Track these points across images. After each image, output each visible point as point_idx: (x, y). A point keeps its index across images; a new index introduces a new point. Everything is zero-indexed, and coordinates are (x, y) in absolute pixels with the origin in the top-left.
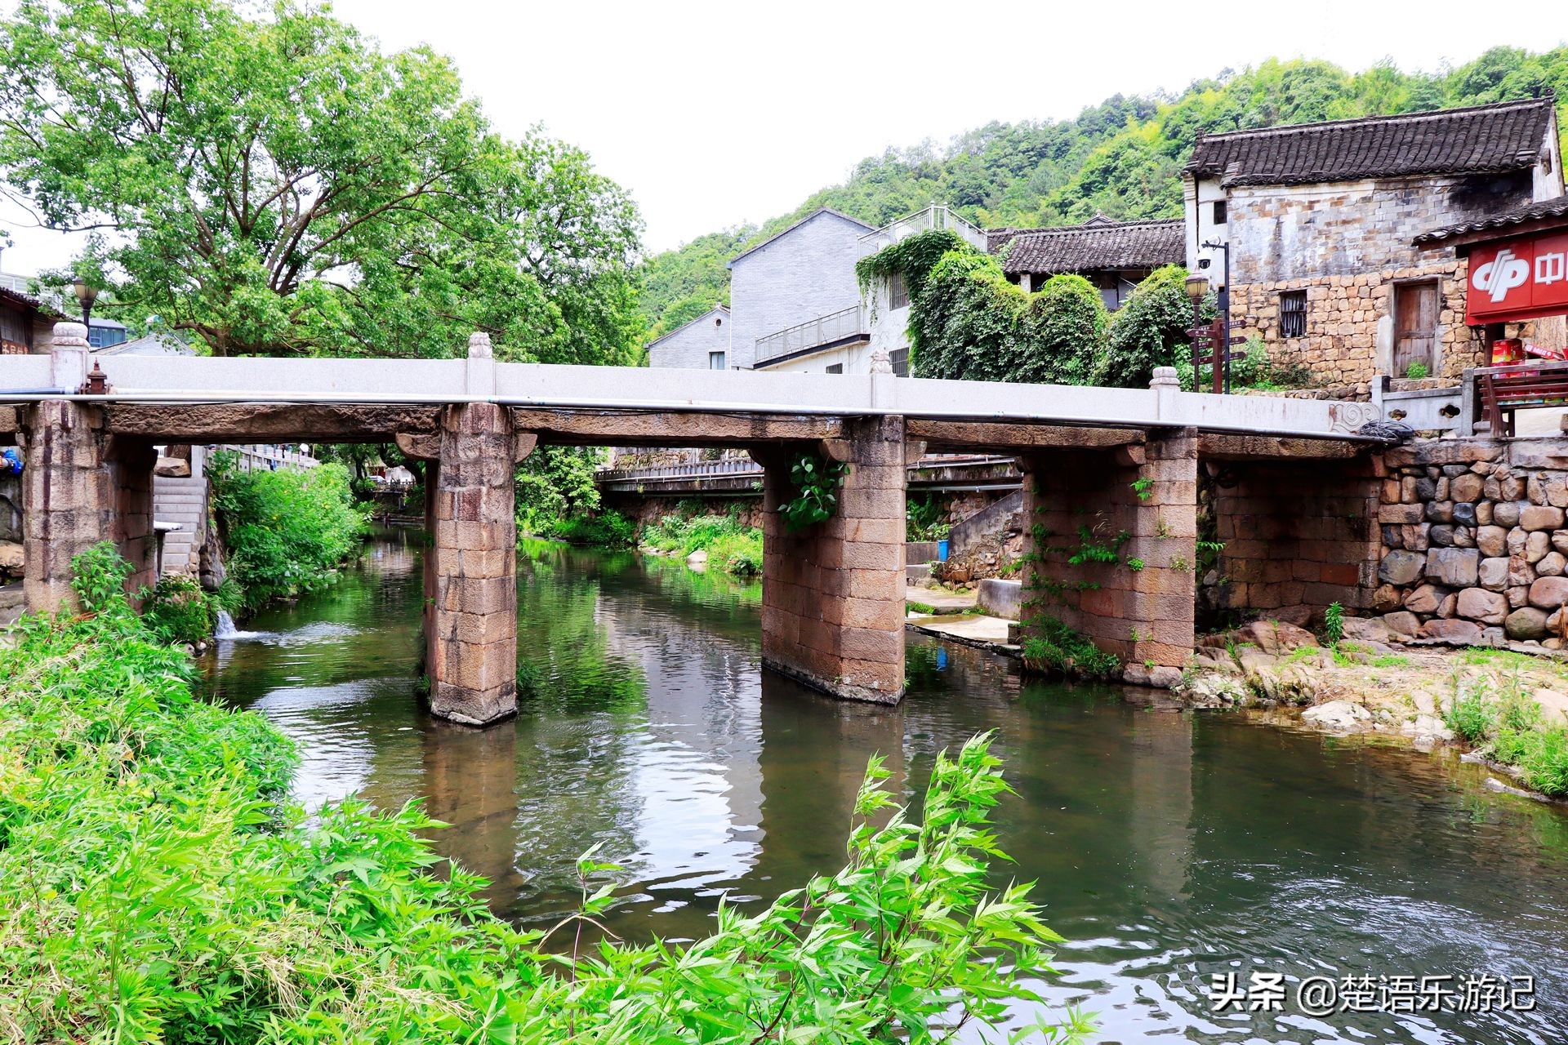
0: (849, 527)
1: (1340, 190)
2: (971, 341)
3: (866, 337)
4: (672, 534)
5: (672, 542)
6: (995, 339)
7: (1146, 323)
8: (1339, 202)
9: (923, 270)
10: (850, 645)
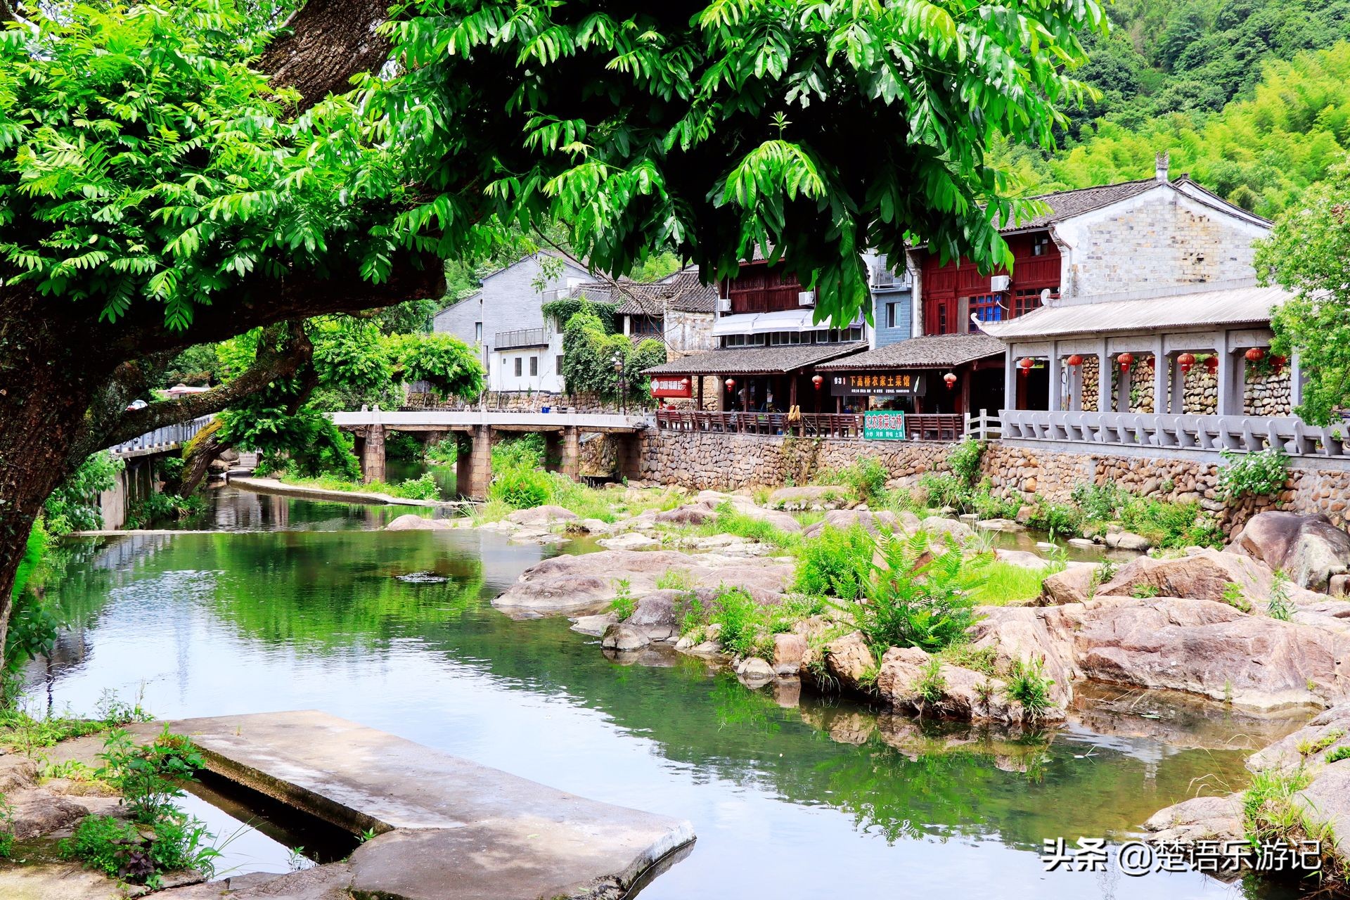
0: (474, 455)
1: (703, 316)
2: (579, 362)
3: (546, 346)
4: (444, 452)
5: (444, 457)
6: (588, 363)
7: (633, 366)
8: (703, 321)
9: (566, 319)
10: (475, 487)
